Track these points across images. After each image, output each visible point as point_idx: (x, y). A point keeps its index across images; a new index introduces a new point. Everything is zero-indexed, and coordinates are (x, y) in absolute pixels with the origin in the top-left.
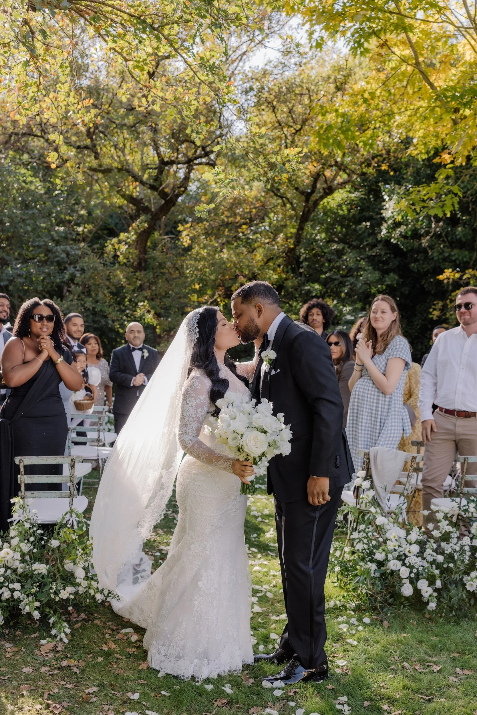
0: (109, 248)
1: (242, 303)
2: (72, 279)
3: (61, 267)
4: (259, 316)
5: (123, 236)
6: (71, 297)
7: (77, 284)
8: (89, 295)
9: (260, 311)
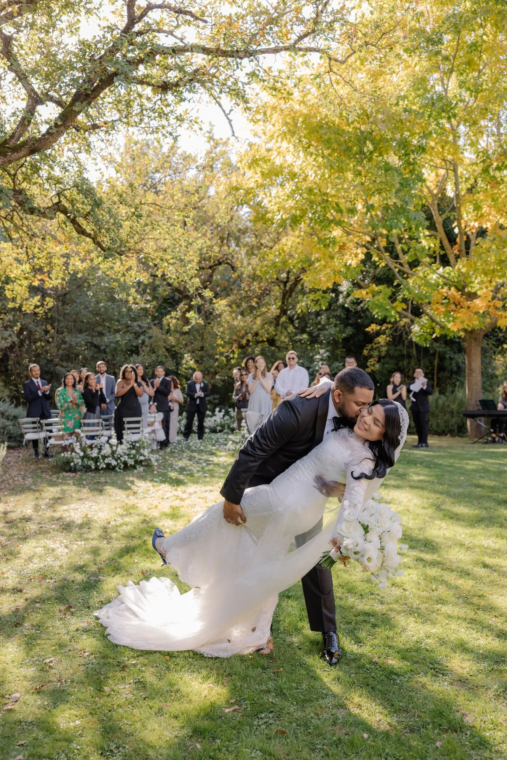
0: (165, 322)
2: (143, 342)
3: (137, 335)
5: (173, 314)
6: (143, 354)
7: (147, 346)
8: (154, 352)
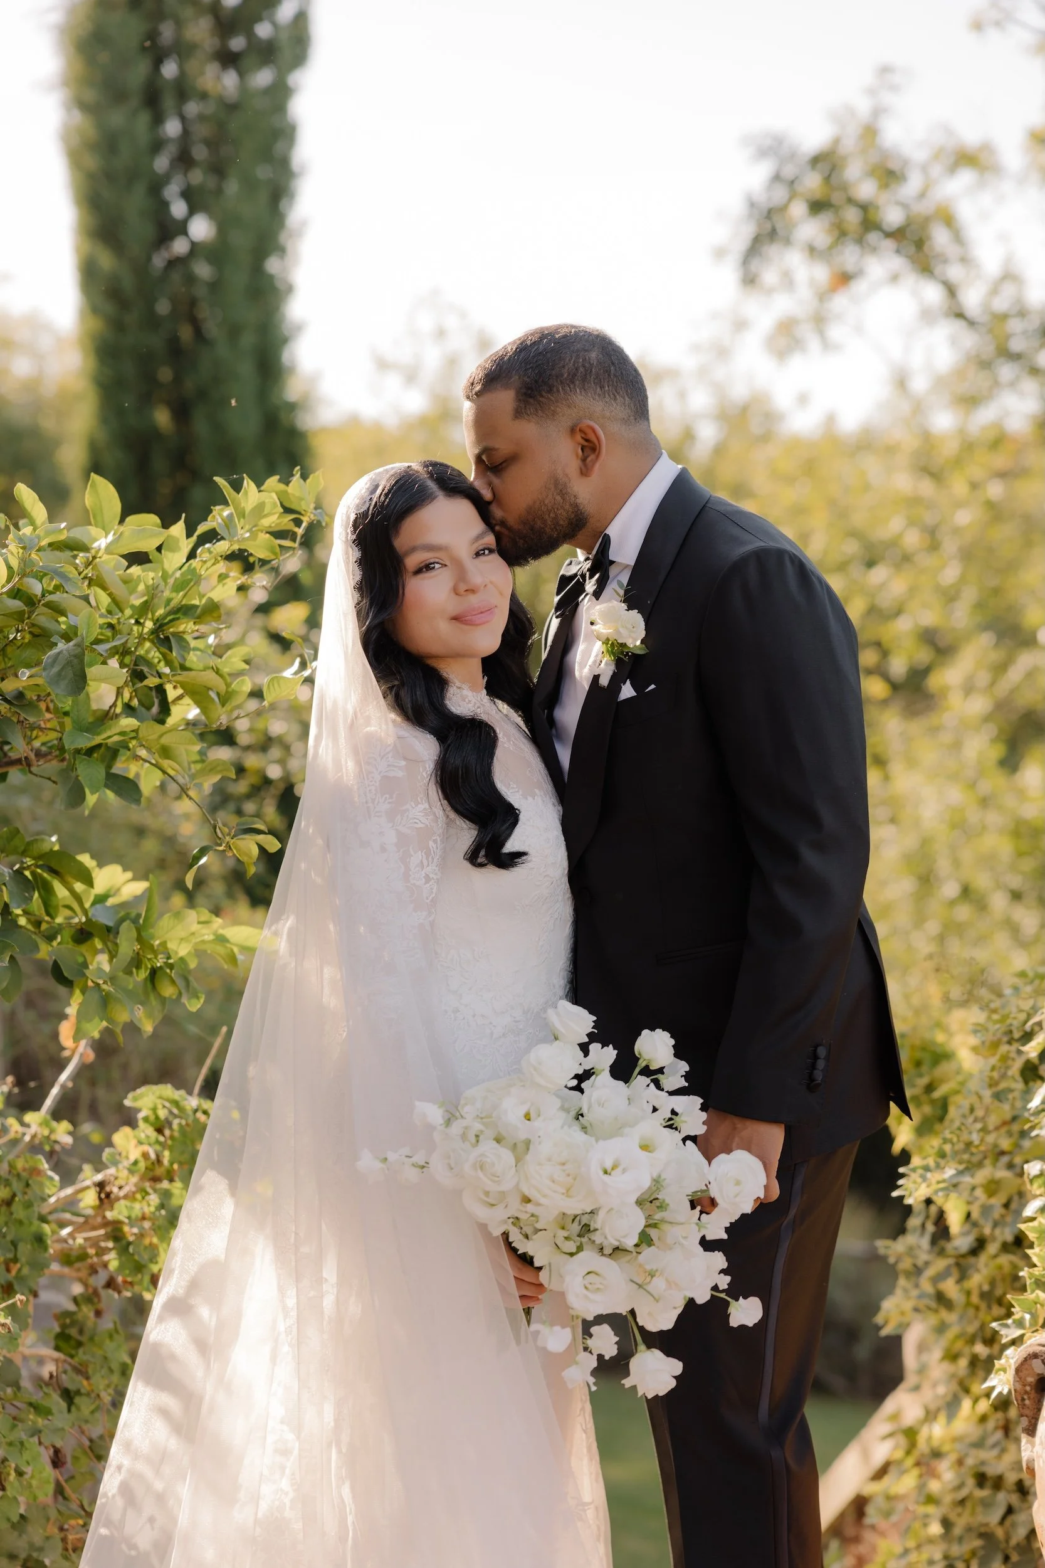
1: (518, 414)
4: (585, 471)
9: (589, 448)
